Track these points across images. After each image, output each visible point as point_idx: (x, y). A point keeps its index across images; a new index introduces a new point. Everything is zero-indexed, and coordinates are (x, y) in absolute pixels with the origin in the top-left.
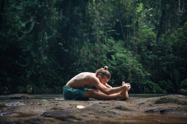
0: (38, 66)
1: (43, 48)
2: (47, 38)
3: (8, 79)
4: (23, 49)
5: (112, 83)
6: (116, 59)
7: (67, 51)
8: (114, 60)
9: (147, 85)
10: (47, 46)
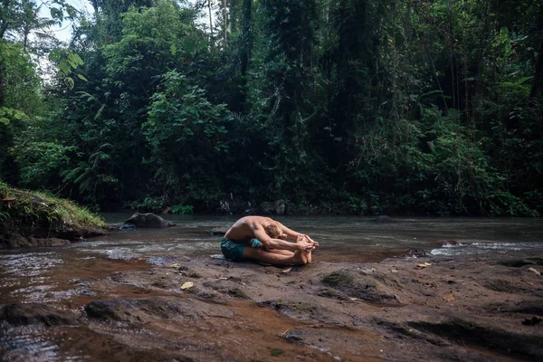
0: (294, 169)
1: (300, 136)
2: (302, 121)
3: (251, 191)
4: (269, 141)
5: (425, 196)
6: (438, 149)
7: (339, 139)
8: (434, 150)
9: (496, 200)
10: (306, 133)
